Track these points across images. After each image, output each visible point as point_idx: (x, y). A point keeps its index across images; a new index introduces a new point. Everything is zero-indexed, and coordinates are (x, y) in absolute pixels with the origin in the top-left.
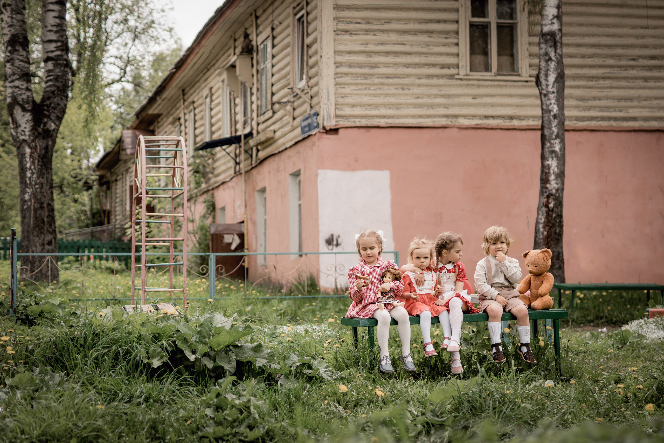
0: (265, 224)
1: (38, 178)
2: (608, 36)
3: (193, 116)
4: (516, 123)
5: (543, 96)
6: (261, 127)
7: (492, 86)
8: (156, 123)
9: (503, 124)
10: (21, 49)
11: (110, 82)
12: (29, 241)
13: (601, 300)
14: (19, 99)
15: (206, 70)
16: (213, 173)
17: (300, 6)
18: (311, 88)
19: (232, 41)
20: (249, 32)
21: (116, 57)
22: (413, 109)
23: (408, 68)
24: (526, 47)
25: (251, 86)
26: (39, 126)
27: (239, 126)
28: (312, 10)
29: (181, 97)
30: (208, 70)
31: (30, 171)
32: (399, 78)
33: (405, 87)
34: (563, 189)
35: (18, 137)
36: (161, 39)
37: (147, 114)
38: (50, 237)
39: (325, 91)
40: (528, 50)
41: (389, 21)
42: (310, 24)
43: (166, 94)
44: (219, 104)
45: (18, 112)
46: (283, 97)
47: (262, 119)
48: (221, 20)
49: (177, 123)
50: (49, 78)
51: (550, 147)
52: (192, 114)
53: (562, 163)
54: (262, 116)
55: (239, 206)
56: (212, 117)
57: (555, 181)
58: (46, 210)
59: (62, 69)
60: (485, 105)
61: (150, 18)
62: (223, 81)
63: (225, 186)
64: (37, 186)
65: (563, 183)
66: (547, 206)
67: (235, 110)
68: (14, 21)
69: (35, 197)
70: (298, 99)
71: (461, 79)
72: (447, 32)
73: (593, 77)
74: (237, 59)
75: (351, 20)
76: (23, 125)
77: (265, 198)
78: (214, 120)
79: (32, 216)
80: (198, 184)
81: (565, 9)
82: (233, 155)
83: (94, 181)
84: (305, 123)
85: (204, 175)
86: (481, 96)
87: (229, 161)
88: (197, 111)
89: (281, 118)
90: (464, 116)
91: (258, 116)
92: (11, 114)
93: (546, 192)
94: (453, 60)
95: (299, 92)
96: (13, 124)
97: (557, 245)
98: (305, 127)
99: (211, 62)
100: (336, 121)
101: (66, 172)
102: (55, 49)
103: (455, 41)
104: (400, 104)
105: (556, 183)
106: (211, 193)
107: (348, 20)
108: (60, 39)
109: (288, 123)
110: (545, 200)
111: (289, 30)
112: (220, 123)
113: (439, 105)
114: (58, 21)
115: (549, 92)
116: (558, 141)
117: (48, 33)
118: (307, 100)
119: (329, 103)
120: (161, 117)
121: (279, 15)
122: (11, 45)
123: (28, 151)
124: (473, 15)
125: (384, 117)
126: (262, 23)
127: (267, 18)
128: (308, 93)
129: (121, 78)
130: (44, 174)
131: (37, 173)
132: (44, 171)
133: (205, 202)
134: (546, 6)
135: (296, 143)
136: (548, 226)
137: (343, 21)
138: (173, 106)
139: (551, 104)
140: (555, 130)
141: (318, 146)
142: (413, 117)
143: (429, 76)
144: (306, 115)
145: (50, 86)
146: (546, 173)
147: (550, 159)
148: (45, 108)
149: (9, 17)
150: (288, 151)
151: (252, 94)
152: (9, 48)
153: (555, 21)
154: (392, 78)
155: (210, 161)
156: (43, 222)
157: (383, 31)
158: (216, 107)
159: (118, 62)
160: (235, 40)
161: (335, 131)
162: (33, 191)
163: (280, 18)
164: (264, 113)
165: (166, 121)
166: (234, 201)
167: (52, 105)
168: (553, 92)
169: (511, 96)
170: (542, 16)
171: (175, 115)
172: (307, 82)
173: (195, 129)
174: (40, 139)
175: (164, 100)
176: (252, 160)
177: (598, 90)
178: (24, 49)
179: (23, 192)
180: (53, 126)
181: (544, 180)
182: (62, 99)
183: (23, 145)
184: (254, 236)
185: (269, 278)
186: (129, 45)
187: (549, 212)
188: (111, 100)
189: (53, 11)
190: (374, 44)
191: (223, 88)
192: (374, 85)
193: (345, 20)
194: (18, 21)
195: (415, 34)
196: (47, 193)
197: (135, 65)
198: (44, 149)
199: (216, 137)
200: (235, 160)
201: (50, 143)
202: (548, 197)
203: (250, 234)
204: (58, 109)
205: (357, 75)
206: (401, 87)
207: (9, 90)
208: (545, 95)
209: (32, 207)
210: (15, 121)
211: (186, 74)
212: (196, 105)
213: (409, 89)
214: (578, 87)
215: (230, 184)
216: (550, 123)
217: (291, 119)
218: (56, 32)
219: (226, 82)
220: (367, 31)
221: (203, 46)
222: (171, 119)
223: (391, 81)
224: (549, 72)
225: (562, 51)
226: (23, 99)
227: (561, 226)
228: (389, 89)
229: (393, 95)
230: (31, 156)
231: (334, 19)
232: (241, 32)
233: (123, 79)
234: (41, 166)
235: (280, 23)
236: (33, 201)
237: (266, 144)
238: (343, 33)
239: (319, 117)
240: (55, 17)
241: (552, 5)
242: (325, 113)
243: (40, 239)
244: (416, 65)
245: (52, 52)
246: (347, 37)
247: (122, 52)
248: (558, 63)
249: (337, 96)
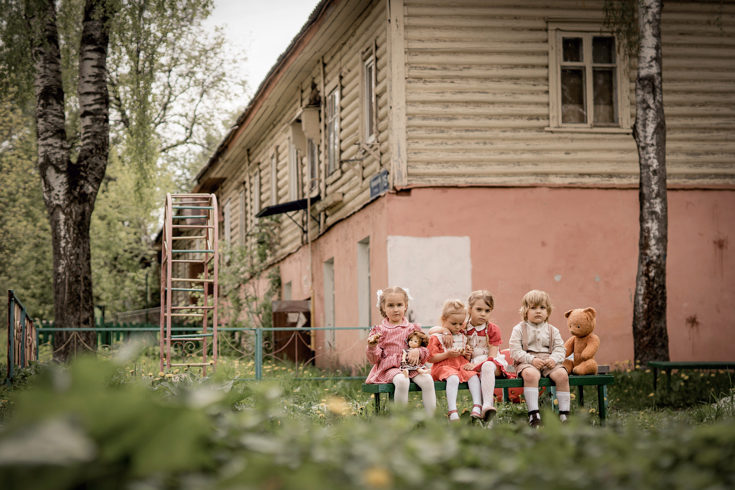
0: (334, 300)
1: (73, 248)
2: (722, 81)
3: (258, 180)
4: (616, 181)
5: (640, 149)
6: (330, 189)
7: (587, 139)
8: (220, 189)
9: (601, 182)
10: (55, 103)
11: (175, 143)
12: (63, 319)
13: (708, 382)
14: (53, 159)
15: (272, 126)
16: (279, 244)
17: (369, 50)
18: (381, 143)
19: (299, 92)
20: (316, 81)
21: (181, 115)
22: (497, 167)
23: (490, 119)
24: (626, 94)
25: (318, 143)
26: (75, 189)
27: (306, 189)
28: (382, 55)
29: (246, 158)
30: (275, 126)
31: (65, 240)
32: (481, 131)
33: (487, 141)
34: (665, 256)
35: (51, 202)
36: (233, 94)
37: (209, 179)
38: (86, 315)
39: (395, 147)
40: (629, 97)
41: (469, 67)
42: (379, 71)
43: (229, 155)
44: (285, 165)
45: (51, 173)
46: (352, 155)
47: (330, 180)
48: (285, 69)
49: (242, 188)
50: (86, 135)
51: (650, 207)
52: (258, 177)
53: (663, 225)
54: (330, 177)
55: (305, 281)
56: (278, 180)
57: (656, 247)
58: (82, 284)
59: (102, 124)
60: (580, 161)
61: (220, 70)
62: (289, 138)
63: (291, 258)
64: (72, 257)
65: (665, 249)
66: (647, 275)
67: (302, 170)
68: (48, 71)
69: (70, 269)
70: (367, 157)
71: (552, 132)
72: (535, 79)
73: (705, 128)
74: (302, 113)
75: (425, 66)
76: (57, 188)
77: (333, 271)
78: (280, 183)
79: (66, 290)
80: (263, 256)
81: (665, 50)
82: (300, 223)
83: (152, 257)
84: (374, 184)
85: (270, 246)
86: (575, 151)
87: (296, 230)
88: (263, 173)
89: (350, 179)
90: (556, 174)
91: (326, 177)
92: (44, 176)
93: (645, 259)
94: (542, 110)
95: (367, 148)
96: (46, 188)
97: (659, 320)
98: (375, 187)
99: (277, 117)
100: (408, 181)
101: (120, 247)
102: (93, 102)
103: (545, 88)
104: (482, 161)
105: (658, 249)
106: (276, 266)
107: (422, 66)
108: (99, 91)
109: (357, 184)
110: (645, 268)
111: (358, 79)
112: (287, 187)
113: (527, 162)
114: (96, 70)
115: (647, 145)
116: (658, 200)
117: (86, 84)
118: (376, 157)
119: (400, 160)
120: (226, 182)
121: (348, 62)
122: (43, 99)
123: (62, 217)
124: (565, 59)
125: (463, 175)
126: (330, 72)
127: (335, 66)
128: (377, 149)
129: (187, 139)
130: (80, 243)
131: (72, 242)
132: (80, 240)
133: (269, 277)
134: (643, 47)
135: (365, 206)
136: (648, 298)
137: (416, 67)
138: (238, 168)
139: (650, 158)
140: (655, 188)
141: (388, 208)
142: (497, 175)
143: (515, 129)
144: (376, 174)
145: (88, 144)
146: (645, 237)
147: (650, 221)
148: (82, 168)
149: (41, 67)
150: (356, 215)
151: (320, 152)
152: (42, 102)
153: (653, 63)
154: (472, 131)
155: (276, 231)
156: (79, 298)
157: (462, 78)
158: (282, 168)
159: (183, 120)
160: (302, 91)
161: (406, 191)
162: (67, 263)
163: (349, 65)
164: (332, 173)
165: (231, 186)
166: (301, 275)
167: (90, 165)
168: (653, 145)
169: (610, 150)
170: (638, 58)
171: (240, 179)
172: (377, 137)
173: (261, 194)
174: (75, 204)
175: (227, 161)
176: (319, 228)
177: (712, 143)
178: (58, 103)
179: (57, 264)
180: (90, 189)
181: (644, 246)
182: (100, 158)
183: (57, 211)
184: (322, 315)
185: (338, 362)
186: (197, 102)
187: (649, 282)
188: (176, 165)
189: (91, 59)
190: (452, 93)
191: (289, 147)
192: (452, 139)
193: (418, 66)
194: (52, 71)
195: (499, 81)
196: (83, 265)
197: (203, 124)
198: (81, 215)
199: (282, 202)
200: (303, 229)
201: (87, 208)
202: (648, 265)
203: (317, 312)
204: (96, 169)
205: (432, 129)
206: (483, 141)
207: (42, 149)
208: (643, 148)
209: (67, 281)
210: (47, 184)
211: (250, 132)
212: (261, 166)
213: (492, 144)
214: (688, 140)
215: (296, 256)
216: (649, 179)
217: (360, 179)
218: (95, 83)
219: (292, 139)
220: (443, 78)
221: (267, 99)
222: (236, 183)
223: (471, 134)
224: (647, 122)
225: (662, 97)
226: (57, 159)
227: (664, 298)
228: (469, 143)
229: (474, 151)
230: (65, 223)
231: (406, 64)
232: (308, 82)
233: (188, 141)
234: (77, 234)
235: (349, 71)
236: (67, 274)
237: (334, 209)
238: (416, 80)
239: (389, 176)
240: (93, 66)
241: (650, 46)
242: (396, 172)
243: (75, 317)
244: (500, 116)
245: (90, 105)
246: (420, 85)
247: (189, 109)
248: (657, 112)
249: (409, 152)
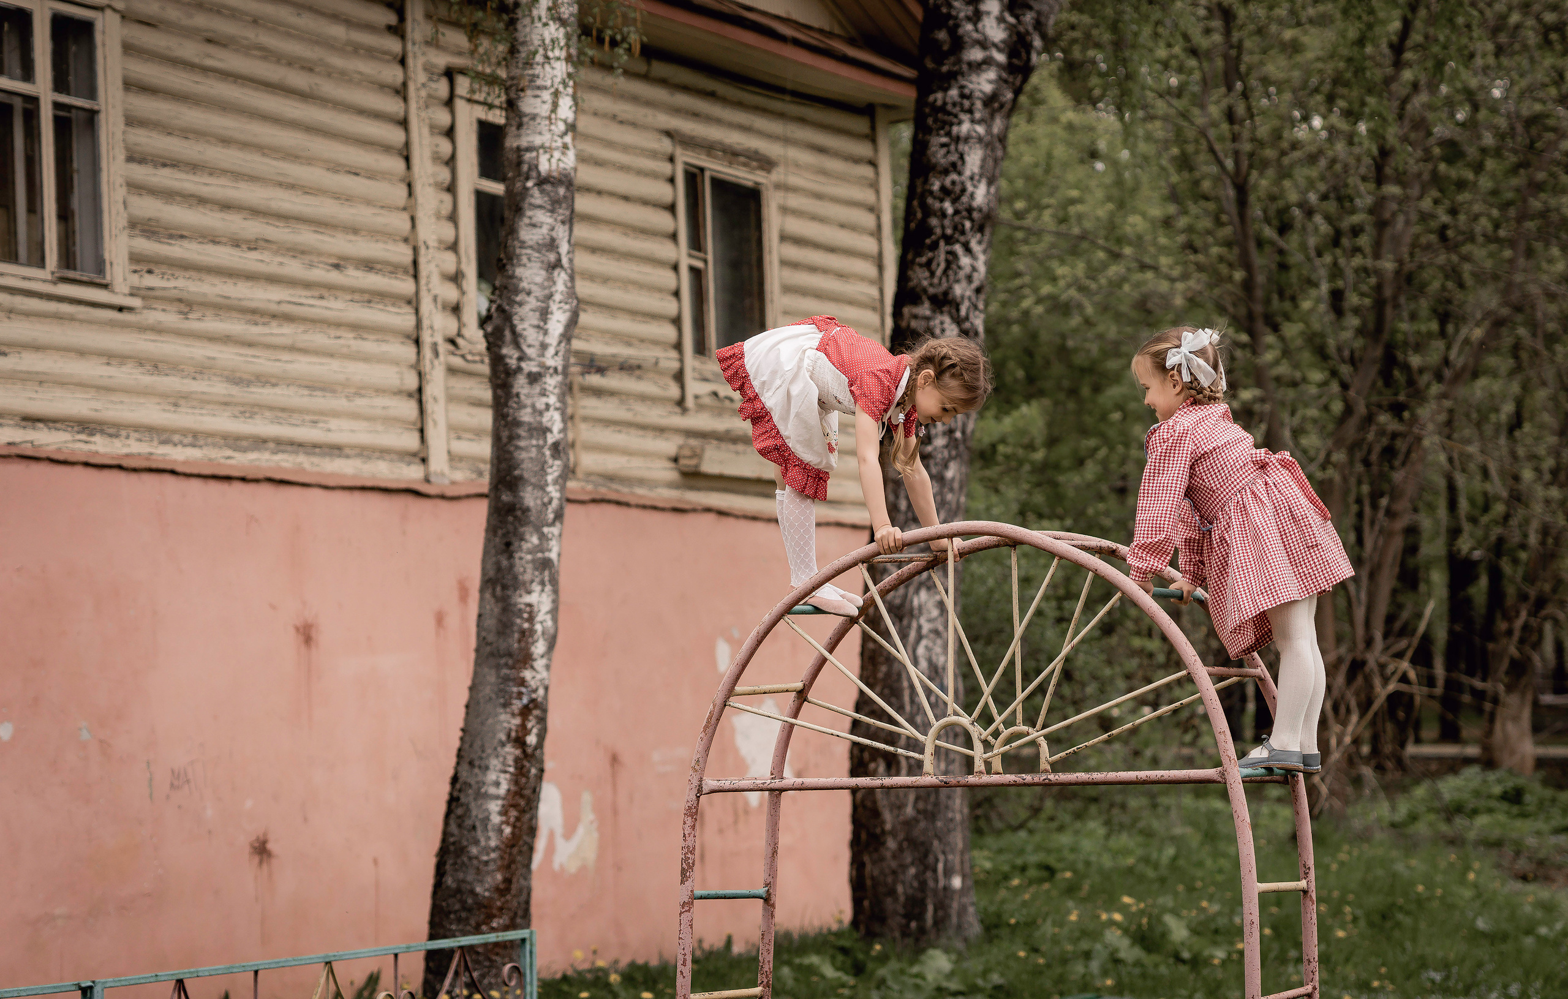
57: (544, 661)
66: (520, 741)
73: (254, 312)
93: (520, 695)
110: (517, 721)
116: (557, 530)
139: (548, 406)
146: (523, 633)
147: (536, 587)
153: (569, 139)
181: (516, 658)
202: (521, 712)
208: (534, 379)
216: (543, 470)
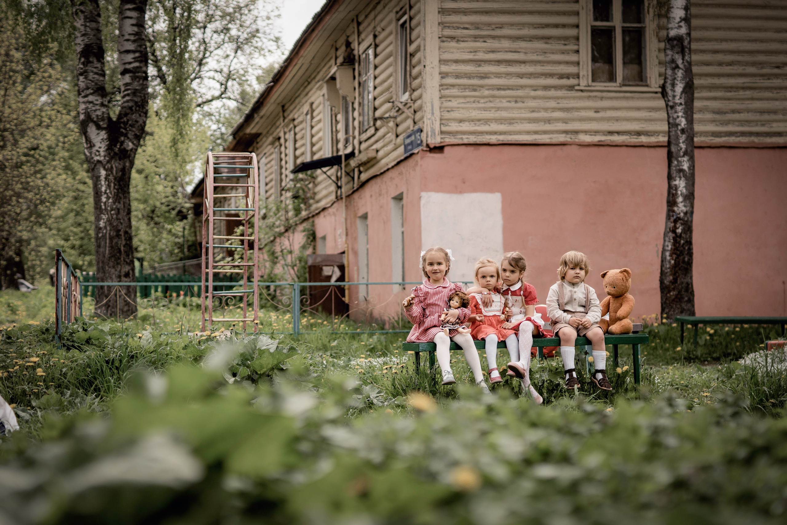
0: (368, 254)
1: (114, 203)
2: (749, 41)
3: (293, 136)
4: (644, 139)
5: (669, 108)
6: (364, 146)
7: (617, 98)
8: (255, 144)
9: (629, 140)
10: (95, 61)
11: (210, 98)
12: (104, 272)
13: (733, 336)
14: (94, 116)
15: (306, 83)
16: (313, 199)
17: (403, 10)
18: (414, 101)
19: (333, 50)
20: (350, 40)
21: (216, 71)
22: (528, 125)
23: (522, 78)
24: (655, 53)
25: (353, 100)
26: (115, 146)
27: (341, 146)
28: (416, 15)
29: (281, 114)
30: (309, 83)
31: (105, 196)
32: (512, 89)
33: (518, 100)
34: (692, 213)
35: (93, 158)
36: (266, 50)
37: (245, 134)
38: (127, 268)
39: (429, 105)
40: (657, 57)
41: (501, 26)
42: (413, 30)
43: (264, 111)
44: (320, 121)
45: (92, 130)
46: (386, 112)
47: (364, 136)
48: (320, 27)
49: (277, 144)
50: (126, 93)
51: (678, 165)
52: (292, 132)
53: (691, 183)
54: (364, 134)
55: (340, 235)
56: (312, 136)
57: (683, 204)
58: (123, 238)
59: (141, 82)
60: (609, 119)
61: (254, 27)
62: (323, 95)
63: (326, 213)
64: (112, 212)
65: (692, 206)
66: (674, 231)
67: (336, 127)
68: (88, 29)
69: (111, 224)
70: (401, 114)
71: (582, 91)
72: (566, 38)
73: (731, 87)
74: (337, 70)
75: (458, 25)
76: (98, 145)
77: (367, 226)
78: (315, 139)
79: (108, 244)
80: (298, 211)
81: (694, 10)
82: (334, 178)
83: (188, 209)
84: (408, 141)
85: (305, 201)
86: (605, 109)
87: (330, 185)
88: (297, 129)
89: (384, 136)
90: (586, 132)
91: (360, 134)
92: (84, 132)
93: (673, 216)
94: (572, 69)
95: (401, 106)
96: (87, 144)
97: (685, 275)
98: (409, 144)
99: (312, 74)
100: (441, 138)
101: (158, 200)
102: (133, 60)
103: (576, 47)
104: (513, 119)
105: (685, 206)
106: (311, 220)
107: (455, 25)
108: (139, 49)
109: (391, 141)
110: (673, 224)
111: (392, 38)
112: (321, 143)
113: (557, 120)
114: (136, 29)
115: (676, 104)
116: (686, 159)
117: (125, 43)
118: (410, 115)
119: (433, 118)
120: (261, 137)
121: (382, 20)
122: (84, 57)
123: (103, 173)
124: (596, 19)
125: (495, 133)
126: (364, 30)
127: (369, 24)
128: (410, 107)
129: (222, 94)
130: (121, 198)
131: (113, 197)
132: (120, 195)
134: (673, 7)
135: (398, 163)
136: (675, 254)
137: (449, 27)
138: (273, 124)
139: (678, 117)
140: (683, 146)
141: (421, 165)
142: (528, 133)
143: (546, 88)
144: (409, 131)
145: (128, 101)
146: (673, 194)
148: (122, 125)
149: (82, 25)
150: (390, 171)
151: (354, 109)
152: (83, 60)
153: (682, 24)
154: (504, 90)
155: (311, 186)
156: (120, 252)
157: (494, 37)
158: (316, 125)
159: (218, 76)
160: (337, 49)
161: (439, 149)
162: (108, 218)
163: (383, 24)
164: (366, 130)
165: (266, 141)
166: (335, 229)
167: (130, 122)
168: (681, 104)
169: (638, 109)
170: (668, 18)
171: (275, 134)
172: (411, 95)
173: (295, 149)
174: (116, 160)
175: (262, 117)
176: (354, 183)
177: (738, 102)
178: (99, 61)
179: (98, 219)
180: (130, 146)
181: (671, 203)
182: (140, 115)
183: (97, 167)
184: (355, 268)
185: (371, 314)
186: (231, 58)
187: (676, 238)
188: (212, 120)
189: (131, 18)
190: (484, 52)
191: (324, 104)
192: (484, 97)
193: (451, 25)
194: (92, 29)
195: (530, 41)
196: (124, 220)
197: (237, 80)
198: (121, 171)
199: (316, 157)
200: (337, 184)
201: (127, 164)
202: (675, 221)
203: (351, 266)
204: (136, 126)
205: (464, 87)
206: (514, 99)
207: (83, 106)
208: (672, 107)
209: (108, 235)
210: (88, 140)
211: (285, 88)
212: (296, 122)
213: (523, 102)
214: (715, 99)
215: (330, 210)
216: (677, 138)
217: (394, 137)
218: (134, 41)
219: (326, 96)
220: (476, 38)
221: (302, 56)
222: (270, 139)
223: (503, 93)
224: (676, 82)
225: (690, 57)
226: (97, 116)
227: (690, 254)
228: (501, 101)
229: (506, 109)
230: (106, 178)
231: (439, 24)
232: (342, 40)
233: (223, 96)
234: (118, 190)
235: (383, 30)
236: (108, 228)
237: (368, 165)
238: (449, 40)
239: (422, 134)
240: (133, 25)
241: (680, 6)
242: (429, 129)
243: (116, 270)
244: (531, 75)
245: (130, 63)
246: (453, 44)
247: (223, 65)
248: (686, 72)
249: (442, 110)
